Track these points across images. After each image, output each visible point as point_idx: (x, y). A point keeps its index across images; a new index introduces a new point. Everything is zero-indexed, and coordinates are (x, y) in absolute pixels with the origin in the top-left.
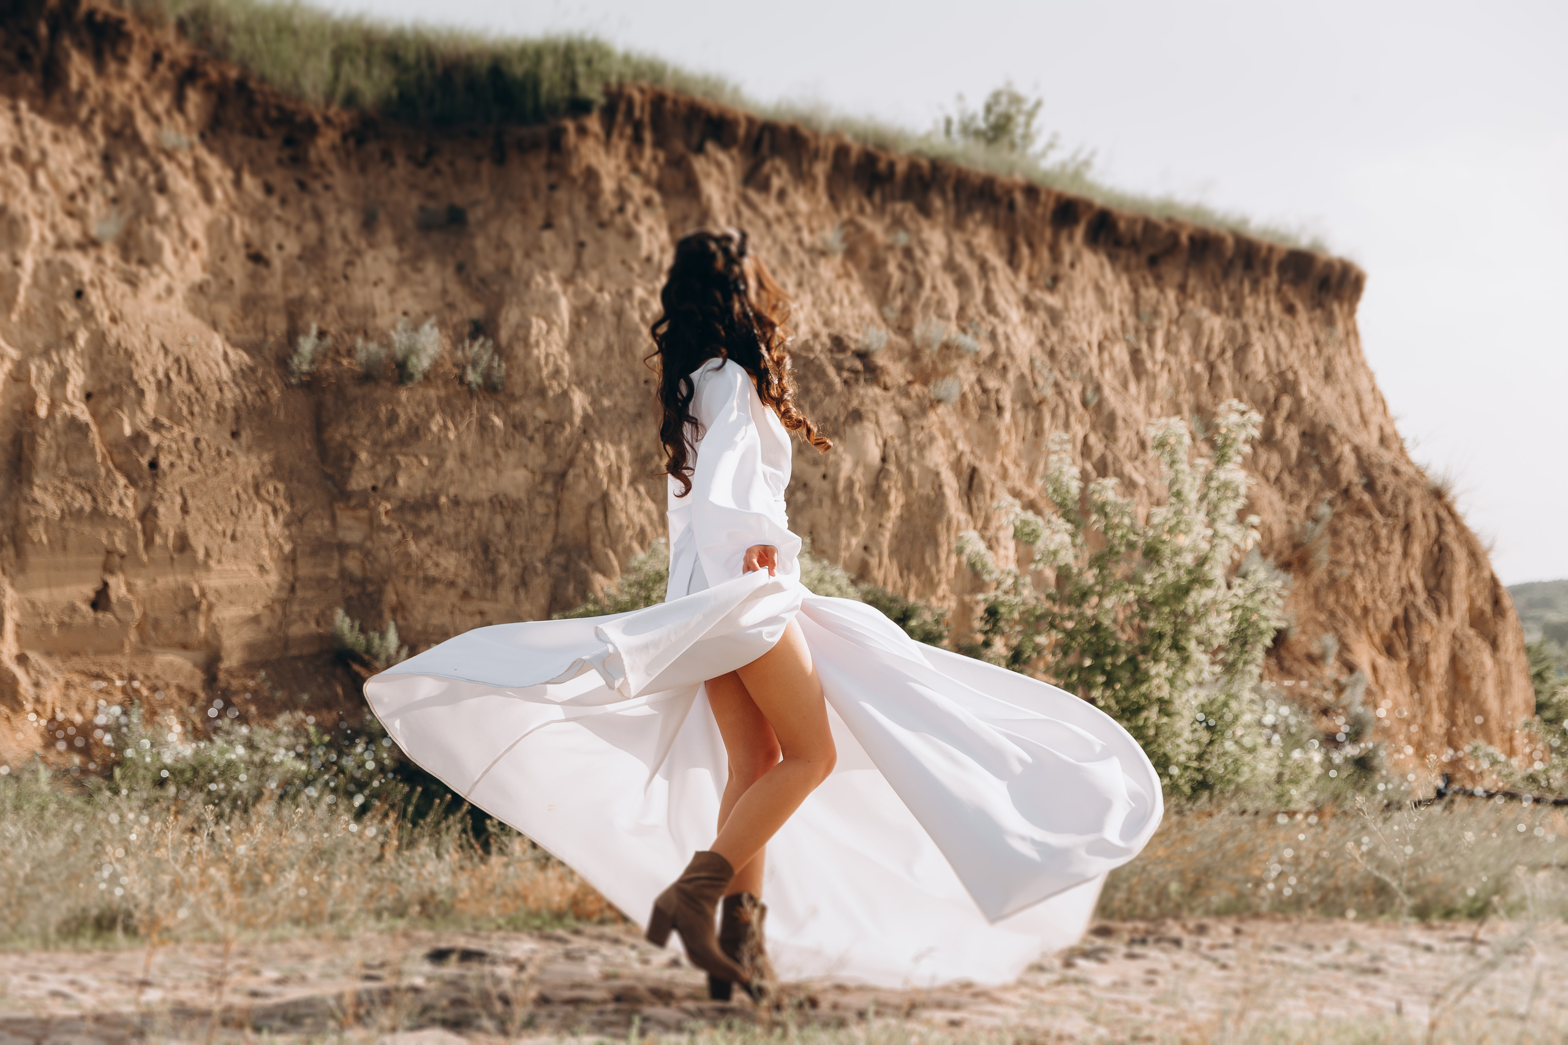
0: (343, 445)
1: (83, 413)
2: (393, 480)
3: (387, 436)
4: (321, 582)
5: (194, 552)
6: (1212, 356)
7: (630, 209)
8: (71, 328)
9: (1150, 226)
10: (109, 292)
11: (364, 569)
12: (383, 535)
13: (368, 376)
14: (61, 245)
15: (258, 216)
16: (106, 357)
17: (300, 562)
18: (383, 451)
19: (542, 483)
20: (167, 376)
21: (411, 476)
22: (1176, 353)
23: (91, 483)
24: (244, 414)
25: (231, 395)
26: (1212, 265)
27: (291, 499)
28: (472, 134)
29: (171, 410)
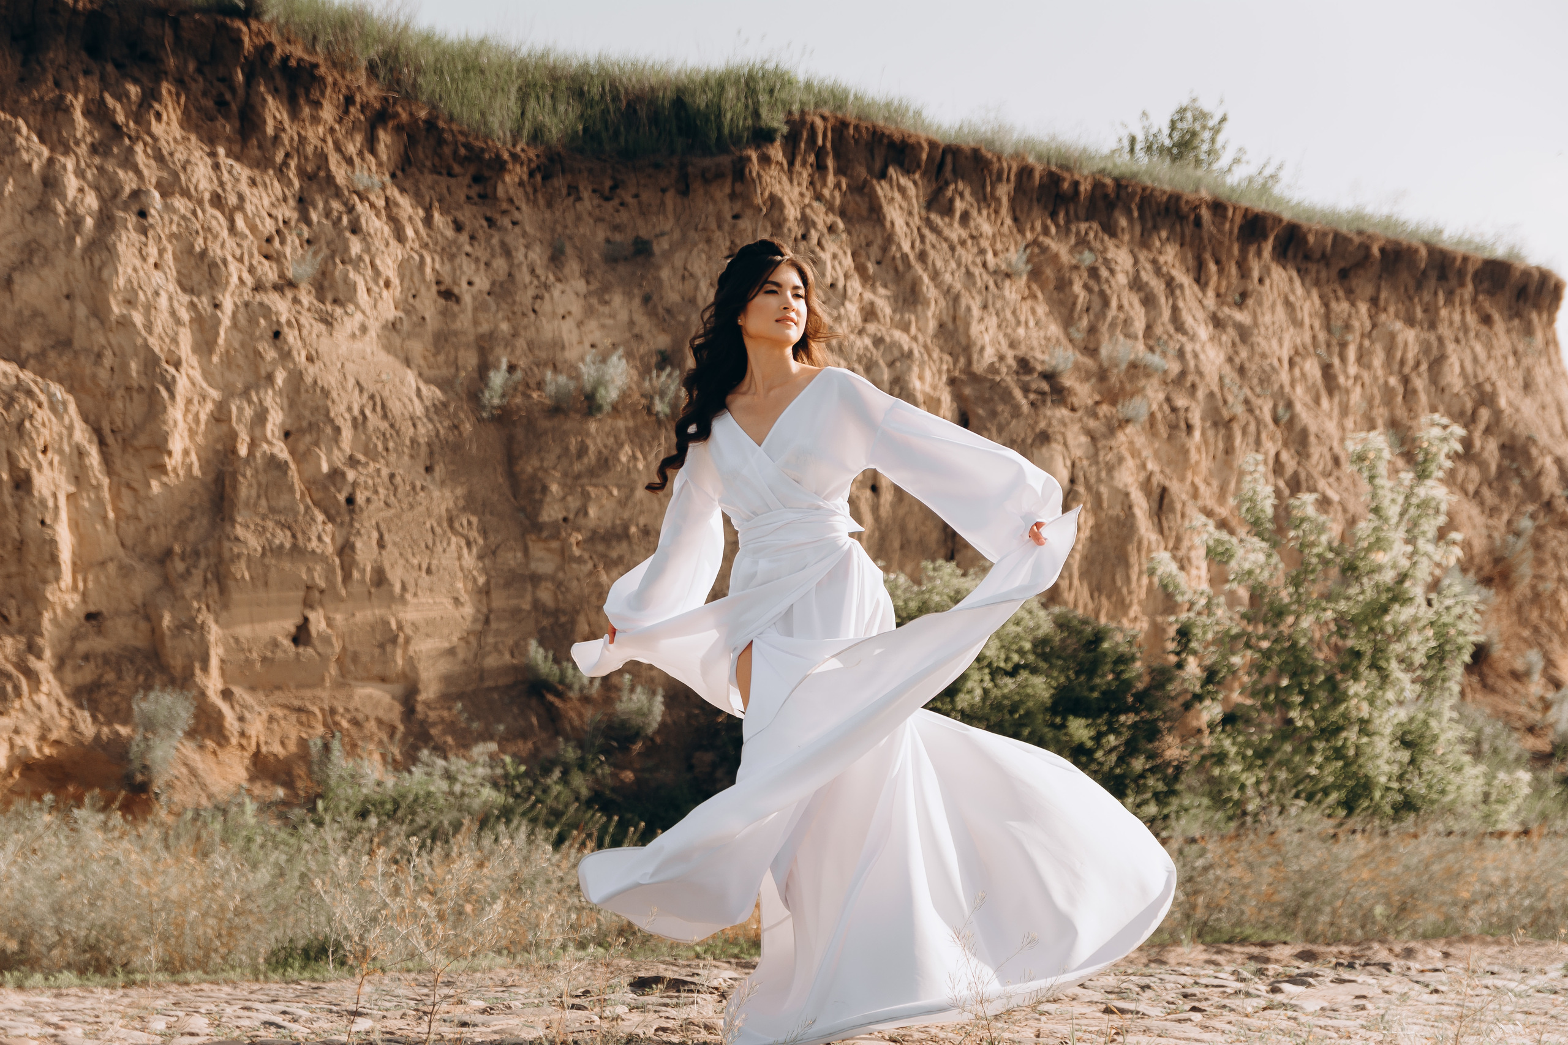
0: (534, 477)
1: (281, 451)
2: (583, 511)
3: (577, 467)
4: (515, 613)
5: (391, 585)
6: (1407, 370)
7: (814, 235)
8: (269, 369)
9: (1339, 239)
10: (305, 332)
11: (556, 599)
12: (575, 566)
13: (557, 409)
14: (258, 288)
15: (448, 253)
16: (304, 396)
17: (494, 594)
18: (573, 482)
20: (362, 413)
21: (601, 507)
22: (1369, 367)
23: (290, 519)
24: (437, 449)
25: (424, 430)
26: (1405, 276)
27: (484, 532)
28: (657, 166)
29: (366, 446)
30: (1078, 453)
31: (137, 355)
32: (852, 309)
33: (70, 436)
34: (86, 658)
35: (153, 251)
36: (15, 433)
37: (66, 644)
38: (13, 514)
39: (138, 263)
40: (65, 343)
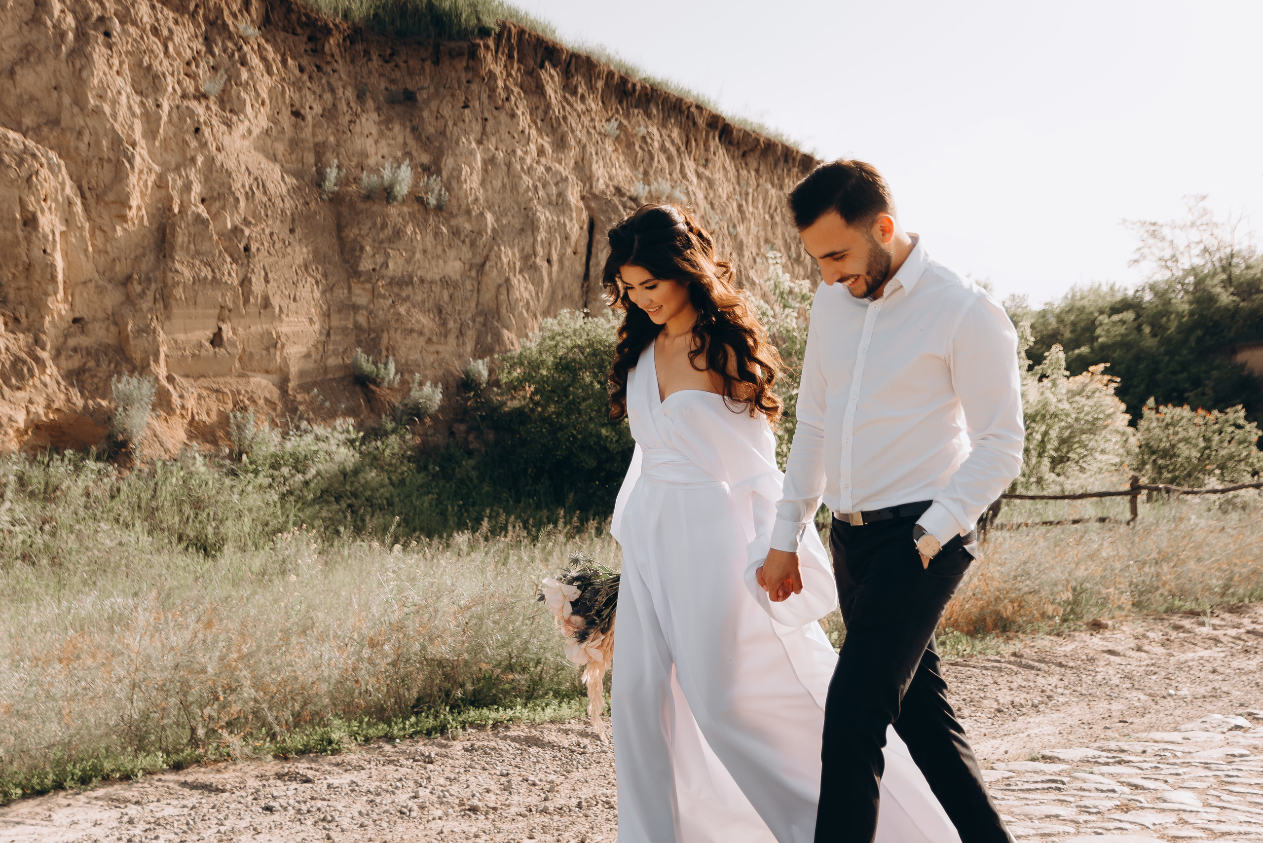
0: (355, 241)
1: (202, 210)
2: (385, 265)
3: (382, 236)
4: (344, 329)
5: (273, 308)
6: (772, 211)
7: (513, 99)
8: (193, 154)
9: (747, 134)
10: (215, 130)
11: (369, 322)
12: (381, 300)
13: (368, 197)
14: (184, 96)
15: (298, 86)
16: (215, 174)
17: (333, 317)
18: (379, 247)
19: (470, 270)
20: (251, 189)
21: (396, 263)
22: (757, 208)
23: (210, 259)
24: (297, 217)
25: (289, 204)
26: (771, 159)
27: (325, 275)
28: (420, 44)
29: (254, 212)
31: (106, 135)
32: (533, 147)
33: (63, 190)
34: (75, 350)
35: (116, 61)
36: (25, 184)
37: (61, 340)
38: (24, 244)
39: (107, 69)
40: (55, 122)
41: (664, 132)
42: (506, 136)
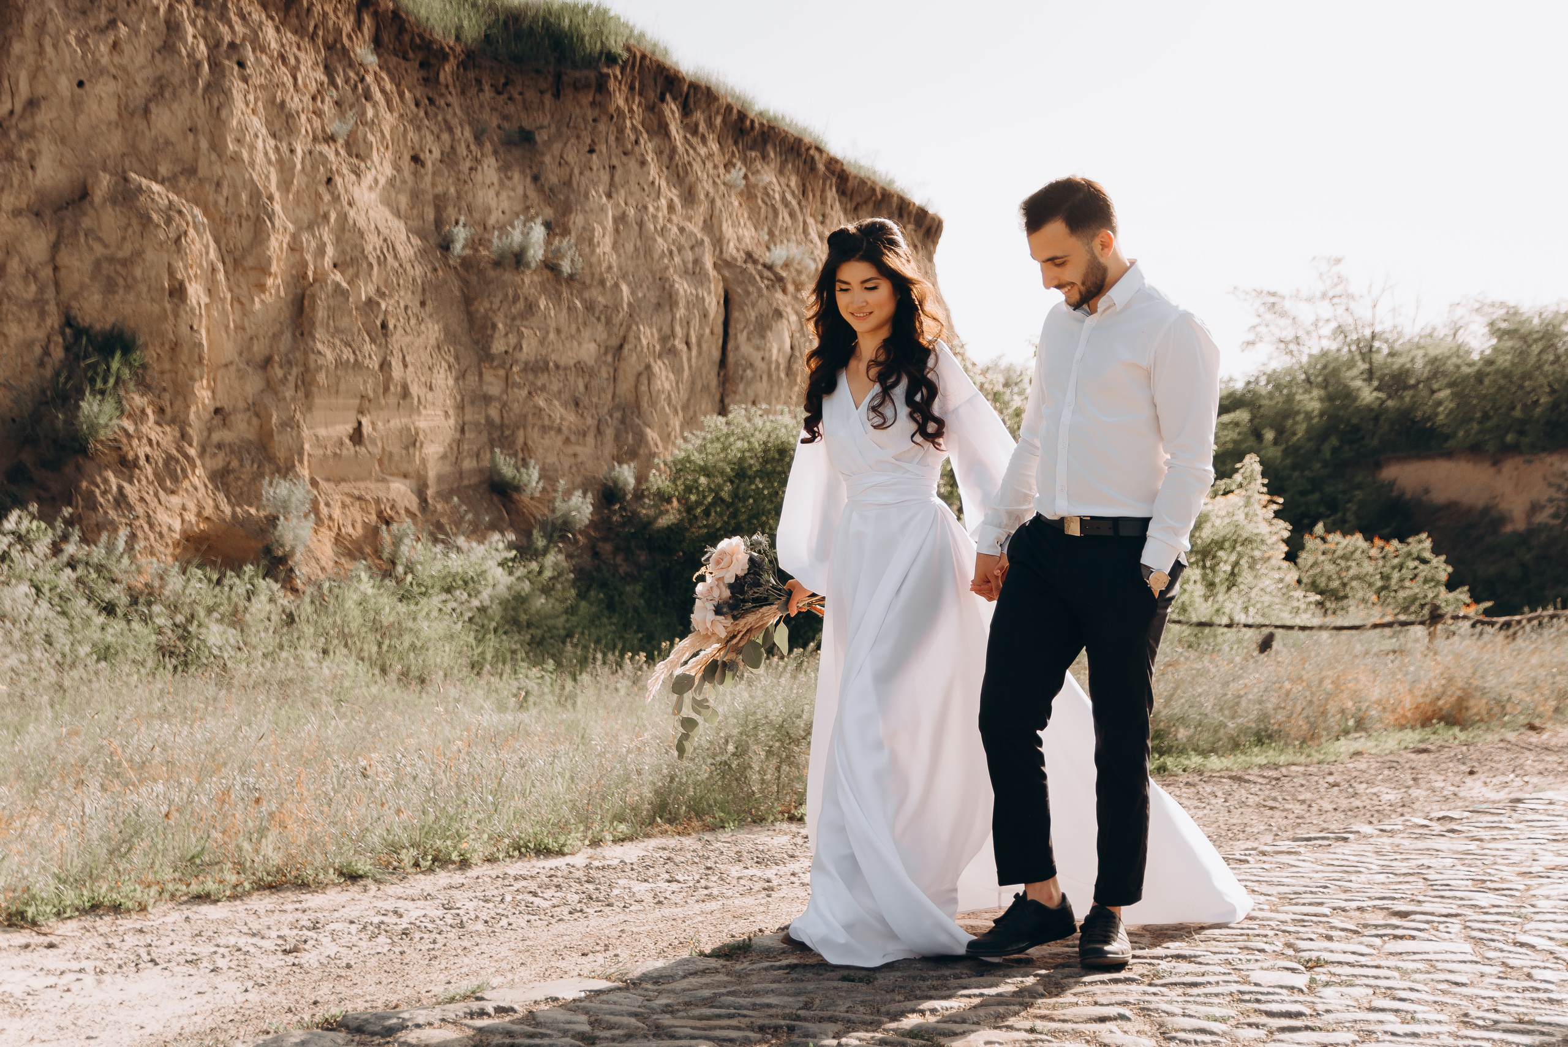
0: (486, 317)
1: (341, 280)
2: (519, 346)
3: (514, 310)
4: (477, 424)
5: (411, 398)
7: (641, 141)
8: (326, 209)
10: (346, 181)
11: (502, 417)
12: (516, 390)
13: (498, 264)
14: (315, 138)
15: (417, 125)
16: (347, 235)
17: (466, 410)
18: (512, 324)
19: (606, 353)
20: (382, 252)
21: (529, 344)
23: (350, 338)
24: (427, 287)
25: (419, 271)
27: (457, 358)
28: (538, 72)
29: (386, 281)
30: (793, 327)
31: (244, 187)
32: (663, 202)
33: (207, 253)
34: (219, 446)
35: (251, 97)
36: (174, 247)
37: (205, 434)
38: (171, 318)
39: (243, 106)
40: (191, 171)
41: (783, 181)
42: (635, 188)
